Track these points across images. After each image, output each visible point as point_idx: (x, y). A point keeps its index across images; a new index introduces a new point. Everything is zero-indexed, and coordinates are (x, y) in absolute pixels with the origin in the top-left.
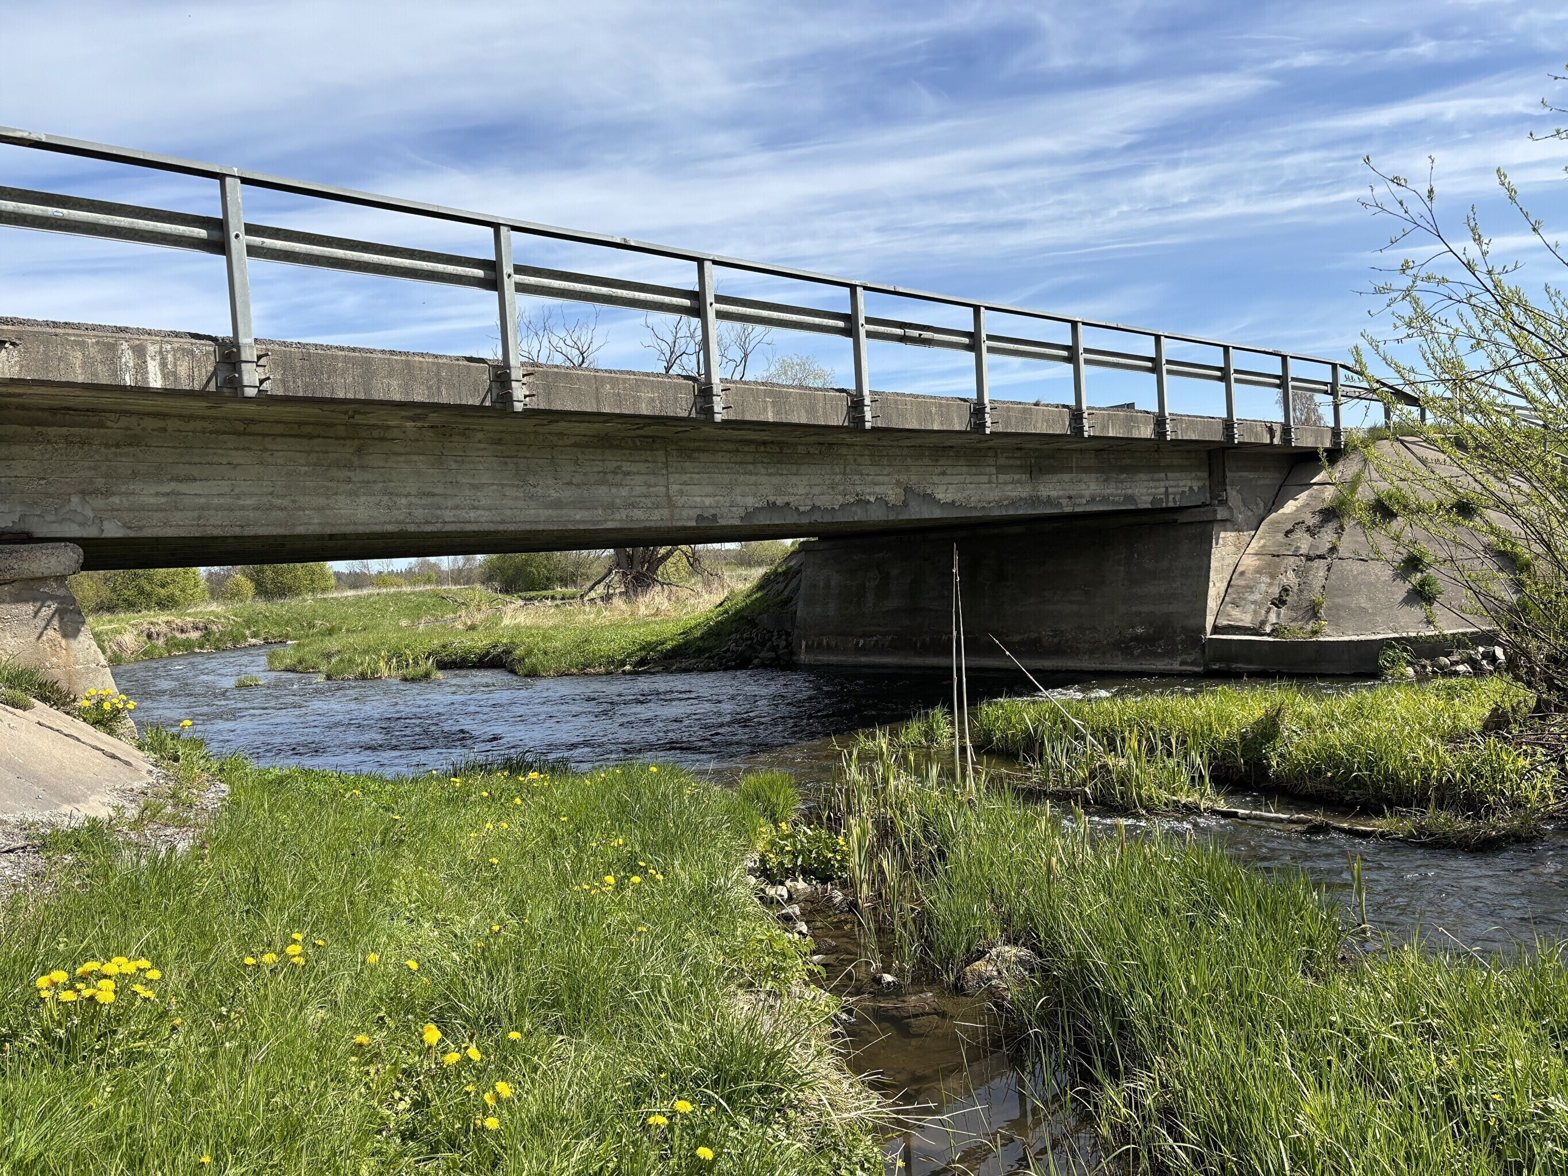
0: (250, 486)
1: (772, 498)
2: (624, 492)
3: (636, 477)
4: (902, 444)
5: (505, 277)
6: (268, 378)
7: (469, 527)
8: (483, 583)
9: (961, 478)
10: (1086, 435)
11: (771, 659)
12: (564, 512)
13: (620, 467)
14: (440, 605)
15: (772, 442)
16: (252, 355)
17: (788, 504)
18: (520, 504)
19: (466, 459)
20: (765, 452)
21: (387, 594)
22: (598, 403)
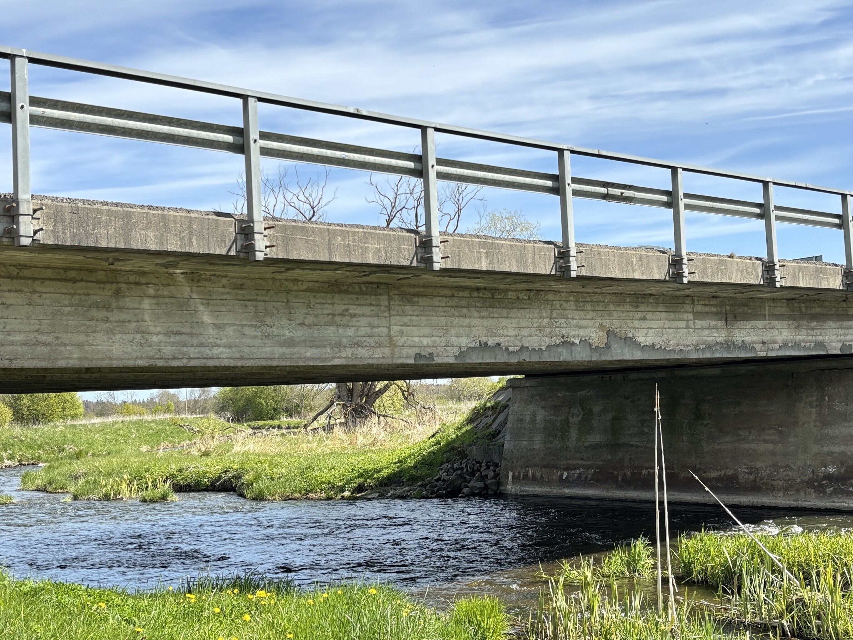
0: (20, 323)
1: (484, 339)
2: (350, 332)
3: (361, 319)
4: (604, 291)
5: (252, 142)
6: (42, 229)
7: (211, 363)
8: (217, 413)
9: (660, 323)
10: (778, 285)
11: (480, 488)
12: (296, 350)
13: (347, 310)
14: (178, 432)
15: (485, 289)
16: (28, 209)
17: (499, 344)
18: (258, 342)
19: (211, 302)
20: (479, 297)
21: (130, 422)
22: (330, 253)
